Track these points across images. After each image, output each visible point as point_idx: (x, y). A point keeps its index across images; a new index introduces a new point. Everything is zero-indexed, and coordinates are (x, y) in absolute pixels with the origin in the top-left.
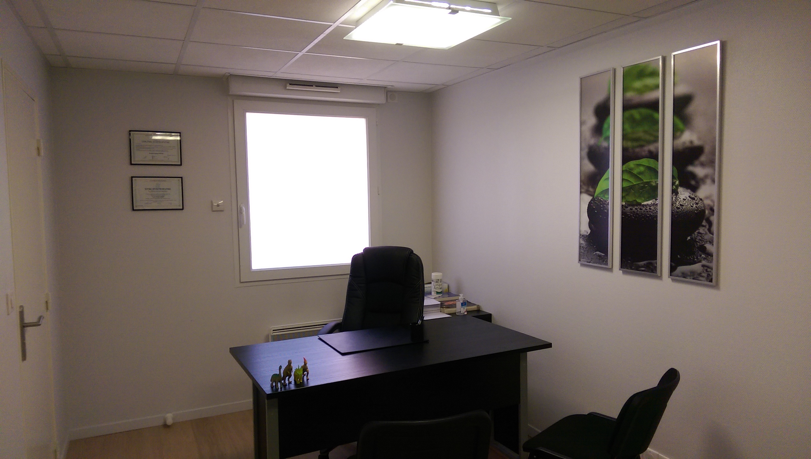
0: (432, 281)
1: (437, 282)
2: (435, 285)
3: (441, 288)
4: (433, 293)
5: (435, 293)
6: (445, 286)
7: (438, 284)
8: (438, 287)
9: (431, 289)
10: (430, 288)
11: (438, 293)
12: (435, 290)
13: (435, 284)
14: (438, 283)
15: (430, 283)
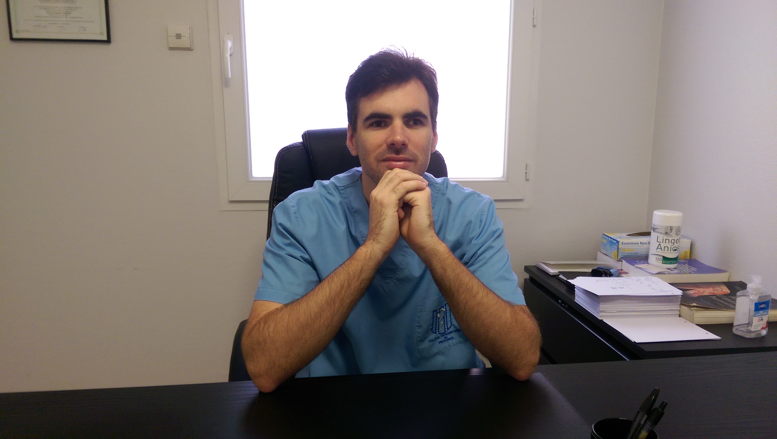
0: (654, 229)
1: (667, 233)
2: (660, 240)
3: (675, 250)
4: (652, 259)
5: (657, 259)
6: (685, 244)
7: (670, 239)
8: (669, 245)
9: (648, 249)
10: (645, 246)
11: (665, 259)
12: (660, 252)
13: (661, 237)
14: (671, 236)
15: (648, 234)
